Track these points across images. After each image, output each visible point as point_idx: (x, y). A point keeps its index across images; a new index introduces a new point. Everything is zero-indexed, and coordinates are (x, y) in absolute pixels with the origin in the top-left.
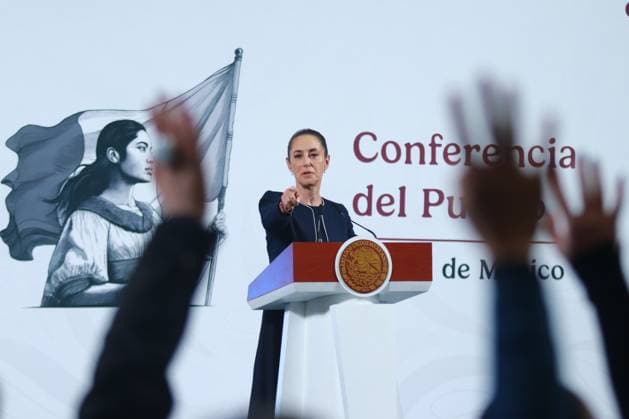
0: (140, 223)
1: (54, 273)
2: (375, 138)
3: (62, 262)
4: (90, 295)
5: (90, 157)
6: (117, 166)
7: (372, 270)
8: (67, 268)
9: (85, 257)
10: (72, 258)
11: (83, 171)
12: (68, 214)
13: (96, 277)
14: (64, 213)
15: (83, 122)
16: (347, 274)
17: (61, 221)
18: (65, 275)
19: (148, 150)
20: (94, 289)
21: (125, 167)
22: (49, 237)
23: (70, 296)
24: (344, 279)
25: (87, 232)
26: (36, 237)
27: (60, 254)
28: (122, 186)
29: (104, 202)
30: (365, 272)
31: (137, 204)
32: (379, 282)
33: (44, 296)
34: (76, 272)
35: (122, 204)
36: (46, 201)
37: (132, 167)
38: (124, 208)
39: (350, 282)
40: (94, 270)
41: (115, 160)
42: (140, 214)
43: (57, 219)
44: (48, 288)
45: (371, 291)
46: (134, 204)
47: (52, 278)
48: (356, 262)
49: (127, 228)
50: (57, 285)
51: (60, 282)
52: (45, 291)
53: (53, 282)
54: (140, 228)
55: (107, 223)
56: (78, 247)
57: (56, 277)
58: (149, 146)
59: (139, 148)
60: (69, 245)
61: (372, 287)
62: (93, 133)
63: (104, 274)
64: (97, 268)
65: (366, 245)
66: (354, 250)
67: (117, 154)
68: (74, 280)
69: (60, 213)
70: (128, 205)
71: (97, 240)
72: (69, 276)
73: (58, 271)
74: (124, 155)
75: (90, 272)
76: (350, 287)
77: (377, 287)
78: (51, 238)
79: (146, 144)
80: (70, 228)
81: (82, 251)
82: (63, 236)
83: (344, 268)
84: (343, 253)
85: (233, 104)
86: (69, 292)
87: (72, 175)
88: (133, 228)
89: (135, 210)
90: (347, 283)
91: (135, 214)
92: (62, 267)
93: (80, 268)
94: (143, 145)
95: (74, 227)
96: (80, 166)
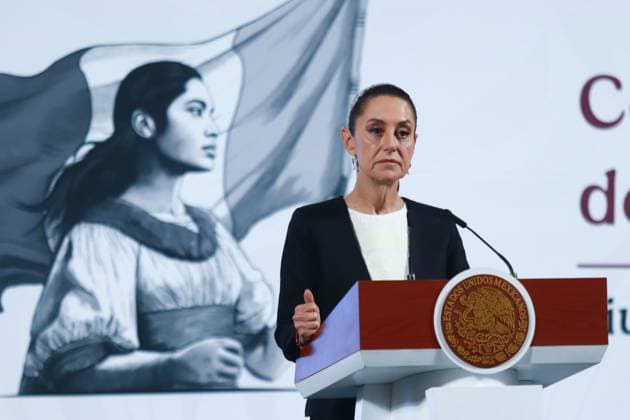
0: (194, 243)
1: (42, 335)
2: (618, 84)
3: (54, 314)
4: (105, 373)
5: (101, 129)
6: (152, 143)
7: (500, 327)
8: (63, 325)
9: (96, 306)
10: (74, 309)
11: (91, 152)
12: (65, 230)
13: (117, 341)
14: (57, 228)
15: (87, 66)
16: (455, 334)
17: (52, 243)
18: (61, 339)
19: (206, 113)
20: (114, 363)
21: (166, 145)
22: (31, 271)
23: (71, 375)
24: (449, 344)
25: (100, 262)
26: (9, 271)
27: (51, 301)
28: (161, 179)
29: (128, 208)
30: (486, 331)
31: (189, 210)
32: (512, 348)
33: (24, 376)
34: (79, 333)
35: (161, 210)
36: (24, 207)
37: (178, 144)
38: (165, 217)
39: (460, 349)
40: (113, 327)
41: (147, 133)
42: (194, 228)
43: (45, 240)
44: (30, 363)
45: (497, 363)
46: (181, 210)
47: (39, 344)
48: (471, 314)
49: (170, 253)
50: (46, 356)
51: (53, 351)
52: (26, 368)
53: (39, 350)
54: (195, 253)
55: (135, 245)
56: (83, 289)
57: (45, 342)
58: (209, 108)
59: (191, 110)
60: (67, 284)
61: (499, 357)
62: (107, 86)
63: (130, 335)
64: (118, 324)
65: (489, 284)
66: (467, 293)
67: (151, 123)
68: (79, 347)
69: (50, 230)
70: (172, 212)
71: (116, 275)
72: (67, 339)
73: (49, 332)
74: (163, 124)
75: (105, 331)
76: (461, 357)
77: (509, 357)
78: (34, 273)
79: (203, 105)
80: (69, 255)
81: (91, 294)
82: (56, 269)
83: (449, 325)
84: (448, 299)
85: (359, 29)
86: (69, 367)
87: (70, 161)
88: (182, 252)
89: (184, 220)
90: (455, 351)
91: (184, 229)
92: (56, 325)
93: (88, 326)
94: (198, 105)
95: (75, 252)
96: (83, 143)
